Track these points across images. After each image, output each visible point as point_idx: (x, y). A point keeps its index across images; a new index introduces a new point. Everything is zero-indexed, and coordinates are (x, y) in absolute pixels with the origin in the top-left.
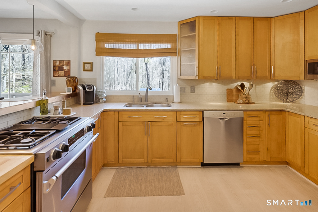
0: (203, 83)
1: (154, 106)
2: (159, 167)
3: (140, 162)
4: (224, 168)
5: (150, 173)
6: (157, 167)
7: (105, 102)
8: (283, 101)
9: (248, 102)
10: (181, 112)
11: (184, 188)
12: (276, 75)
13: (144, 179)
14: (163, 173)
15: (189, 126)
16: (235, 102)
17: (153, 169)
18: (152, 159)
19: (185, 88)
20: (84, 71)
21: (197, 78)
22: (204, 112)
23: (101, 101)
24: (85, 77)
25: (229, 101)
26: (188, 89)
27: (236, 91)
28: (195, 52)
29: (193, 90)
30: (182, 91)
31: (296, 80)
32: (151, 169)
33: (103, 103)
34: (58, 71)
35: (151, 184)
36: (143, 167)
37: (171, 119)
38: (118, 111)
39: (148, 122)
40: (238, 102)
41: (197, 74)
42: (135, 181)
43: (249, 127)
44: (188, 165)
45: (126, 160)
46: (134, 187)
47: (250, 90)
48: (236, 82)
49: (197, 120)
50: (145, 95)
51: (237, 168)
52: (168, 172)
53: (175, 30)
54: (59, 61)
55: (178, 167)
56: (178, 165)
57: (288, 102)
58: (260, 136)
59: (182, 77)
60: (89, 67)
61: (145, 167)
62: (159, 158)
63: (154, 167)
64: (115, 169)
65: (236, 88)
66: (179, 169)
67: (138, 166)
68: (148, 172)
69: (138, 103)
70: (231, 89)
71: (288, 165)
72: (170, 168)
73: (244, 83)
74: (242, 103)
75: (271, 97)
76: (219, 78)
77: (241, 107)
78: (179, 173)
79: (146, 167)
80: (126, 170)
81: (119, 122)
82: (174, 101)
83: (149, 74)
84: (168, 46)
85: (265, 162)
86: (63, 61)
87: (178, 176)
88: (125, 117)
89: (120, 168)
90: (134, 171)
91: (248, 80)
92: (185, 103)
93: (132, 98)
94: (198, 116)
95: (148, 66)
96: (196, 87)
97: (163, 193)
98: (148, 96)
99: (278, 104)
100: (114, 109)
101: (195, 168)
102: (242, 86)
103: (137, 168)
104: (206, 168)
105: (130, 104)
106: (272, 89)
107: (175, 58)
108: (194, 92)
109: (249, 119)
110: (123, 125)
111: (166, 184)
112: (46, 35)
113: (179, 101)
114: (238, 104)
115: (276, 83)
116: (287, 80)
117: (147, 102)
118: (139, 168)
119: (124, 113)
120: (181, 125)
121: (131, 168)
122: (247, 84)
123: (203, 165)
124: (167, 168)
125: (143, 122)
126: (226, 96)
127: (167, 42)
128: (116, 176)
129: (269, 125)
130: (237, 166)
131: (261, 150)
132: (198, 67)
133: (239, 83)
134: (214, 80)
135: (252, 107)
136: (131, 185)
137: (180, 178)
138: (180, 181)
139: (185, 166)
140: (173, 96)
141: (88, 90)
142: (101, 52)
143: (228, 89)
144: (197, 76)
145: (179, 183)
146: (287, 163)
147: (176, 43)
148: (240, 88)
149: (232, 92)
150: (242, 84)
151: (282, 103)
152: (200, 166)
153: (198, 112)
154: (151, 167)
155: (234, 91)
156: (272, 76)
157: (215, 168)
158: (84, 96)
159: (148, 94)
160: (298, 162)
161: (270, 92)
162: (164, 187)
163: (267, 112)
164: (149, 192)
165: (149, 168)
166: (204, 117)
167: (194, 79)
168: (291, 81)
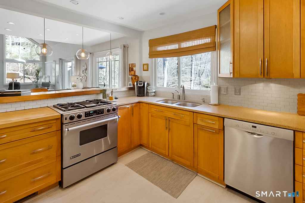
2: (180, 166)
3: (163, 153)
5: (168, 167)
6: (178, 165)
7: (154, 96)
10: (198, 114)
13: (160, 168)
14: (178, 172)
18: (172, 154)
19: (227, 88)
20: (143, 71)
21: (232, 76)
23: (150, 95)
24: (144, 75)
25: (301, 113)
26: (231, 90)
32: (172, 164)
34: (131, 71)
35: (160, 174)
36: (167, 159)
37: (188, 119)
41: (232, 72)
44: (210, 179)
45: (153, 147)
46: (146, 169)
49: (217, 126)
52: (184, 173)
53: (214, 21)
54: (132, 64)
55: (198, 174)
60: (146, 67)
63: (176, 164)
64: (148, 152)
68: (168, 164)
69: (177, 99)
72: (189, 172)
78: (194, 179)
79: (170, 161)
80: (154, 155)
81: (149, 113)
84: (208, 40)
86: (133, 64)
87: (189, 181)
89: (152, 152)
90: (159, 159)
94: (217, 123)
96: (243, 88)
97: (162, 185)
100: (146, 102)
101: (217, 185)
103: (162, 158)
104: (232, 192)
105: (169, 100)
108: (240, 95)
110: (152, 117)
112: (125, 47)
113: (217, 103)
118: (164, 158)
119: (152, 106)
120: (198, 128)
121: (159, 156)
124: (186, 170)
125: (165, 117)
126: (297, 105)
127: (206, 36)
137: (189, 184)
139: (206, 177)
141: (140, 86)
142: (153, 54)
144: (232, 74)
147: (215, 35)
152: (224, 187)
154: (173, 162)
158: (138, 90)
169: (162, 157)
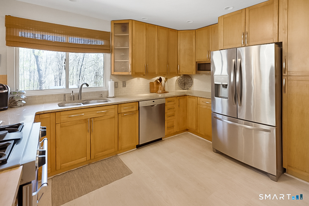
0: (133, 78)
1: (90, 103)
2: (101, 161)
3: (82, 161)
4: (153, 145)
5: (95, 169)
6: (98, 161)
8: (183, 89)
9: (164, 92)
10: (122, 104)
11: (130, 169)
12: (181, 71)
13: (91, 175)
14: (107, 164)
15: (128, 116)
16: (156, 92)
17: (95, 164)
18: (95, 154)
19: (118, 83)
21: (131, 74)
22: (140, 102)
23: (19, 104)
25: (151, 92)
26: (120, 84)
27: (156, 84)
28: (129, 51)
29: (124, 86)
30: (116, 86)
31: (190, 75)
32: (94, 165)
33: (21, 106)
35: (100, 177)
36: (84, 166)
37: (113, 112)
38: (55, 112)
39: (90, 118)
40: (158, 92)
41: (131, 71)
42: (81, 180)
43: (168, 109)
44: (127, 151)
45: (65, 164)
46: (83, 186)
47: (165, 82)
48: (156, 77)
49: (134, 109)
50: (79, 92)
51: (161, 142)
52: (111, 161)
55: (118, 155)
56: (118, 154)
57: (185, 90)
58: (174, 115)
59: (116, 73)
61: (86, 165)
62: (102, 152)
63: (96, 162)
65: (156, 81)
66: (119, 156)
67: (78, 167)
68: (91, 168)
69: (71, 101)
70: (152, 83)
71: (188, 131)
72: (112, 158)
73: (161, 77)
74: (161, 92)
75: (176, 86)
76: (146, 74)
77: (160, 96)
78: (121, 159)
79: (88, 165)
80: (64, 175)
81: (56, 124)
82: (109, 96)
83: (41, 70)
84: (102, 43)
85: (177, 133)
87: (121, 162)
88: (64, 118)
89: (56, 176)
90: (76, 172)
91: (164, 75)
92: (119, 97)
93: (63, 96)
94: (135, 106)
95: (40, 59)
96: (127, 82)
97: (115, 178)
98: (82, 93)
99: (181, 91)
100: (51, 110)
101: (133, 152)
102: (160, 80)
103: (78, 169)
104: (140, 148)
105: (61, 104)
106: (176, 81)
107: (108, 55)
108: (126, 87)
109: (168, 103)
110: (61, 127)
111: (114, 171)
114: (158, 94)
115: (179, 77)
116: (185, 75)
117: (81, 99)
118: (80, 168)
120: (122, 116)
122: (163, 79)
123: (139, 147)
124: (108, 159)
125: (85, 119)
126: (149, 88)
128: (56, 184)
129: (179, 106)
130: (160, 141)
131: (175, 125)
132: (131, 64)
133: (158, 77)
134: (142, 75)
135: (166, 95)
136: (79, 185)
137: (123, 163)
138: (125, 165)
139: (124, 152)
140: (108, 91)
143: (151, 83)
144: (131, 72)
145: (125, 167)
146: (187, 130)
147: (110, 40)
148: (159, 81)
149: (154, 84)
150: (160, 78)
151: (182, 91)
152: (136, 149)
153: (135, 103)
154: (92, 164)
155: (155, 83)
156: (178, 72)
157: (146, 146)
159: (82, 91)
160: (194, 127)
161: (176, 83)
162: (113, 174)
163: (178, 97)
164: (101, 184)
165: (91, 165)
166: (140, 106)
167: (128, 74)
168: (187, 75)
169: (76, 168)
